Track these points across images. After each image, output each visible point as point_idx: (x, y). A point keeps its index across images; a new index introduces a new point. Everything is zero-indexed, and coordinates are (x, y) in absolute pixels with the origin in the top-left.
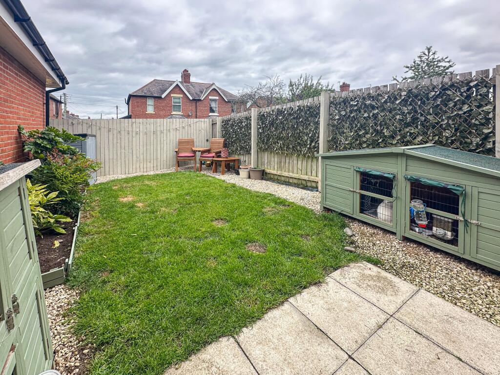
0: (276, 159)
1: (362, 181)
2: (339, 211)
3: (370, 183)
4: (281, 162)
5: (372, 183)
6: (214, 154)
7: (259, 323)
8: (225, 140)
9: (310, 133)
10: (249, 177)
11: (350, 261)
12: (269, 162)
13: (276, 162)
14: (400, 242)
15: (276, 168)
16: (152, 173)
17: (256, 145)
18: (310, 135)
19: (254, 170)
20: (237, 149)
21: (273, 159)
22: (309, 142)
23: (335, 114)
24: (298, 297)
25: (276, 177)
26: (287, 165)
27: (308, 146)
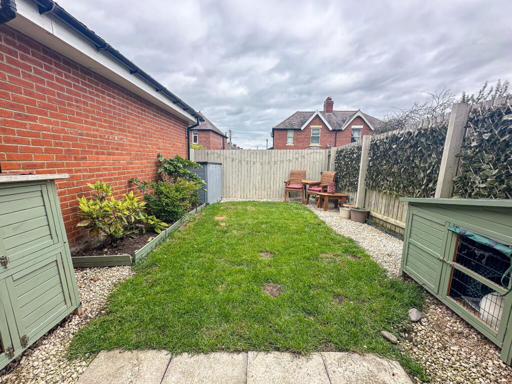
0: (383, 201)
1: (460, 249)
2: (421, 283)
3: (473, 255)
4: (389, 205)
5: (476, 256)
6: (320, 189)
7: (202, 356)
8: (337, 174)
9: (429, 169)
10: (350, 218)
11: (373, 350)
12: (376, 204)
13: (384, 204)
14: (504, 366)
15: (383, 212)
16: (265, 200)
17: (363, 181)
18: (428, 172)
19: (356, 211)
20: (346, 185)
21: (380, 200)
22: (425, 181)
23: (473, 138)
24: (262, 355)
25: (381, 223)
26: (396, 210)
27: (423, 187)
